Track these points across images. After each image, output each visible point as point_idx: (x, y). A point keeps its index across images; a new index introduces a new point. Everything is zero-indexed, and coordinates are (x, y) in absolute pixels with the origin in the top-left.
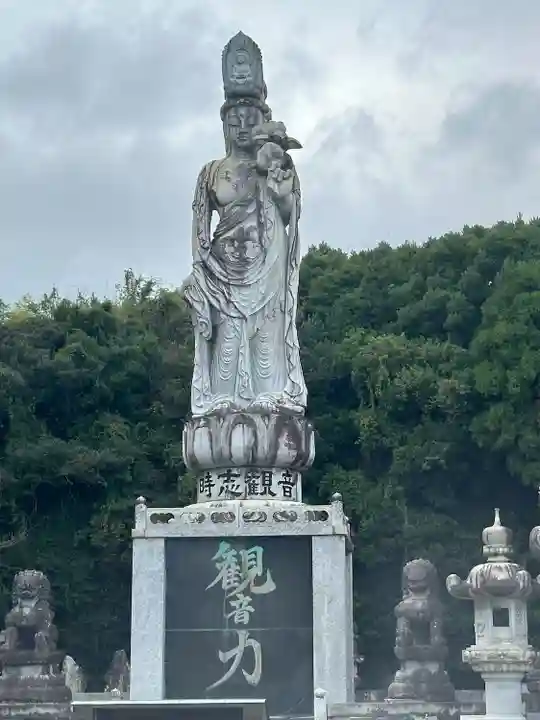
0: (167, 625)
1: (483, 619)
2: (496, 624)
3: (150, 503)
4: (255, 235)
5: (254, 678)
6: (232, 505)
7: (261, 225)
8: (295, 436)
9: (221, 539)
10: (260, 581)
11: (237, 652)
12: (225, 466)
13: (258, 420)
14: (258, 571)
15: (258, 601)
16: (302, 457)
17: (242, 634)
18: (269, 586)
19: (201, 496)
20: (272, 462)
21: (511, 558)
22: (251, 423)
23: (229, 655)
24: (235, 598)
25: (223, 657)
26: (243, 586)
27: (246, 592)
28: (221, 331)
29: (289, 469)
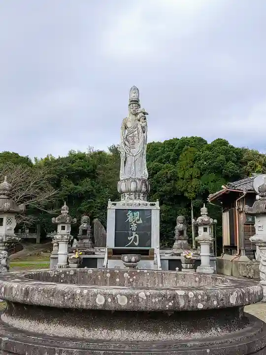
0: (115, 231)
1: (201, 229)
2: (204, 231)
3: (111, 201)
4: (137, 136)
5: (137, 244)
6: (131, 202)
7: (138, 133)
8: (146, 185)
9: (129, 210)
10: (138, 220)
11: (133, 237)
12: (129, 192)
13: (138, 181)
14: (138, 218)
15: (138, 225)
16: (147, 191)
17: (134, 233)
18: (141, 222)
19: (122, 199)
20: (140, 191)
21: (208, 215)
22: (136, 182)
23: (130, 238)
24: (132, 224)
25: (129, 238)
26: (134, 221)
27: (135, 223)
28: (127, 159)
29: (144, 193)
